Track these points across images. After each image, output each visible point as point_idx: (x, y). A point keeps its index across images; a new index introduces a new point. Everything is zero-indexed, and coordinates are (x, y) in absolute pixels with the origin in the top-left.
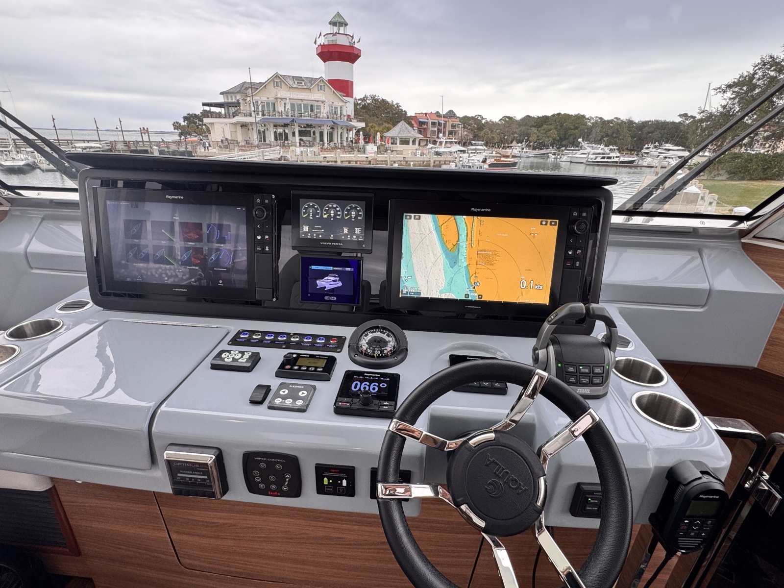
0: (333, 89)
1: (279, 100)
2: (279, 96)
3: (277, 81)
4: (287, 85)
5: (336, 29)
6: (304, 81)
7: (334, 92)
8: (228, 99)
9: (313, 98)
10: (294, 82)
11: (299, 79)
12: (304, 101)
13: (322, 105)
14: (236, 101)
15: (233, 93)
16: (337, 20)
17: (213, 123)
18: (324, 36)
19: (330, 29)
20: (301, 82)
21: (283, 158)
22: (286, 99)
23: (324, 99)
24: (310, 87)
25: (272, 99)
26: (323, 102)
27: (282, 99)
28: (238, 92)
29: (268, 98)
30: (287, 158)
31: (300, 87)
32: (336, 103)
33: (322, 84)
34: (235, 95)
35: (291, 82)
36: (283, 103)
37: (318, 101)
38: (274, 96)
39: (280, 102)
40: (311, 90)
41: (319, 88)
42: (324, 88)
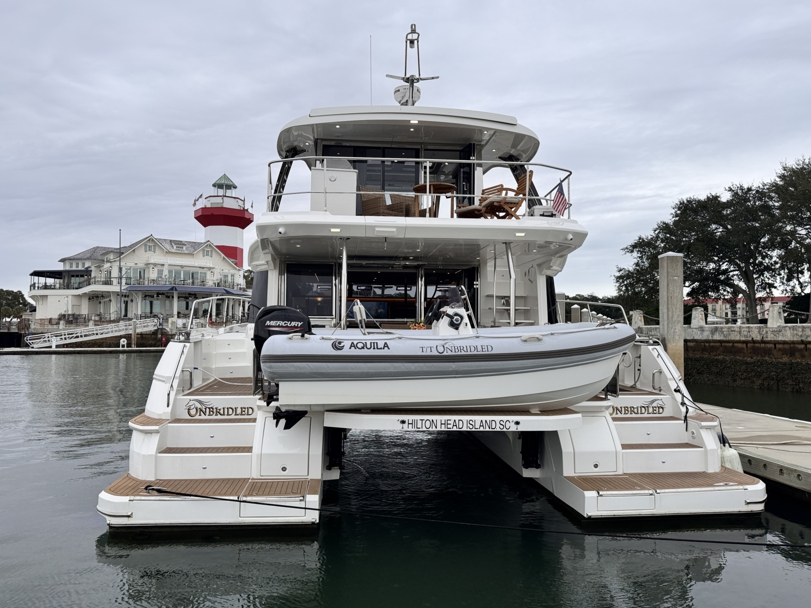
0: (223, 255)
1: (151, 266)
2: (152, 261)
3: (150, 244)
4: (163, 250)
5: (221, 192)
6: (185, 245)
7: (224, 258)
8: (71, 267)
9: (196, 265)
10: (173, 247)
11: (180, 244)
12: (185, 268)
13: (209, 273)
14: (83, 269)
15: (81, 259)
16: (223, 182)
17: (47, 296)
18: (206, 198)
19: (214, 191)
20: (181, 246)
21: (159, 331)
22: (163, 265)
23: (211, 266)
24: (193, 252)
25: (141, 265)
26: (210, 269)
27: (155, 265)
28: (88, 259)
29: (136, 264)
30: (164, 331)
31: (180, 252)
32: (226, 271)
33: (209, 250)
34: (83, 261)
35: (168, 246)
36: (157, 269)
37: (203, 268)
38: (145, 262)
39: (153, 268)
40: (195, 255)
41: (205, 253)
42: (212, 254)
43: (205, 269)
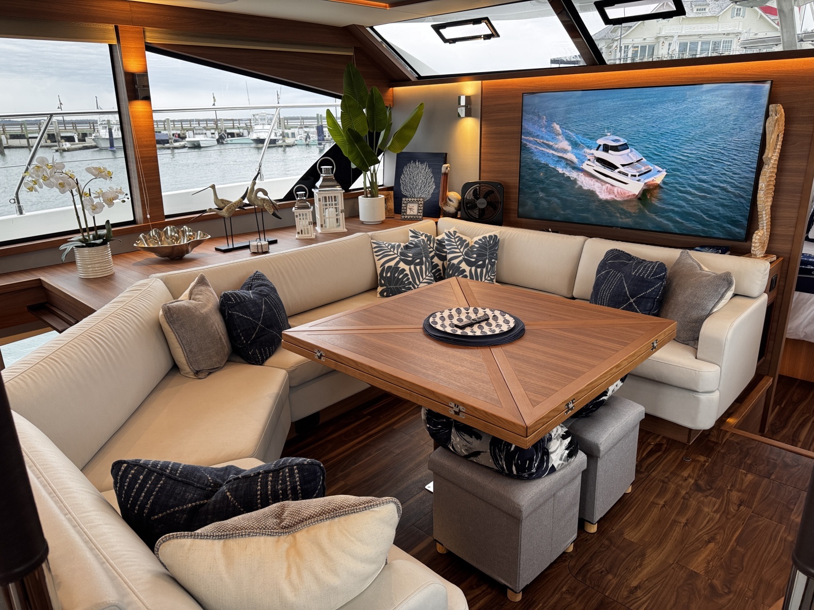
0: (761, 12)
2: (663, 34)
6: (709, 5)
9: (720, 31)
10: (692, 10)
13: (735, 40)
20: (703, 8)
22: (673, 37)
24: (719, 13)
25: (650, 40)
26: (737, 35)
27: (666, 37)
29: (645, 39)
31: (701, 16)
36: (667, 44)
37: (728, 34)
38: (655, 35)
39: (663, 43)
40: (720, 17)
41: (736, 12)
42: (744, 12)
43: (730, 36)
